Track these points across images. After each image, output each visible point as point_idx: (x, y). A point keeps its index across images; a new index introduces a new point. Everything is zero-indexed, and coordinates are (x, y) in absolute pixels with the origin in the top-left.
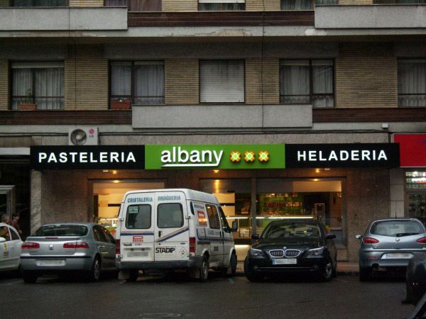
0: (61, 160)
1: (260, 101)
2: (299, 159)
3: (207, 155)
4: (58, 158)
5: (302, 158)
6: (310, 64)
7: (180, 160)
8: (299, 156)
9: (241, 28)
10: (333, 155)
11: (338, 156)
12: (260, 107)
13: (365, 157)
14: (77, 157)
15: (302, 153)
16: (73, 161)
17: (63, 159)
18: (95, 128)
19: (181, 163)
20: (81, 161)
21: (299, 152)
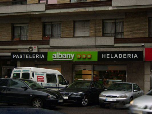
0: (20, 57)
1: (95, 36)
2: (103, 57)
3: (69, 55)
4: (19, 56)
5: (104, 57)
6: (115, 21)
7: (59, 57)
8: (103, 56)
9: (85, 8)
10: (116, 56)
11: (118, 56)
12: (94, 38)
13: (129, 57)
14: (25, 56)
15: (104, 55)
16: (24, 57)
17: (21, 57)
18: (36, 46)
19: (60, 58)
20: (27, 58)
21: (103, 55)
